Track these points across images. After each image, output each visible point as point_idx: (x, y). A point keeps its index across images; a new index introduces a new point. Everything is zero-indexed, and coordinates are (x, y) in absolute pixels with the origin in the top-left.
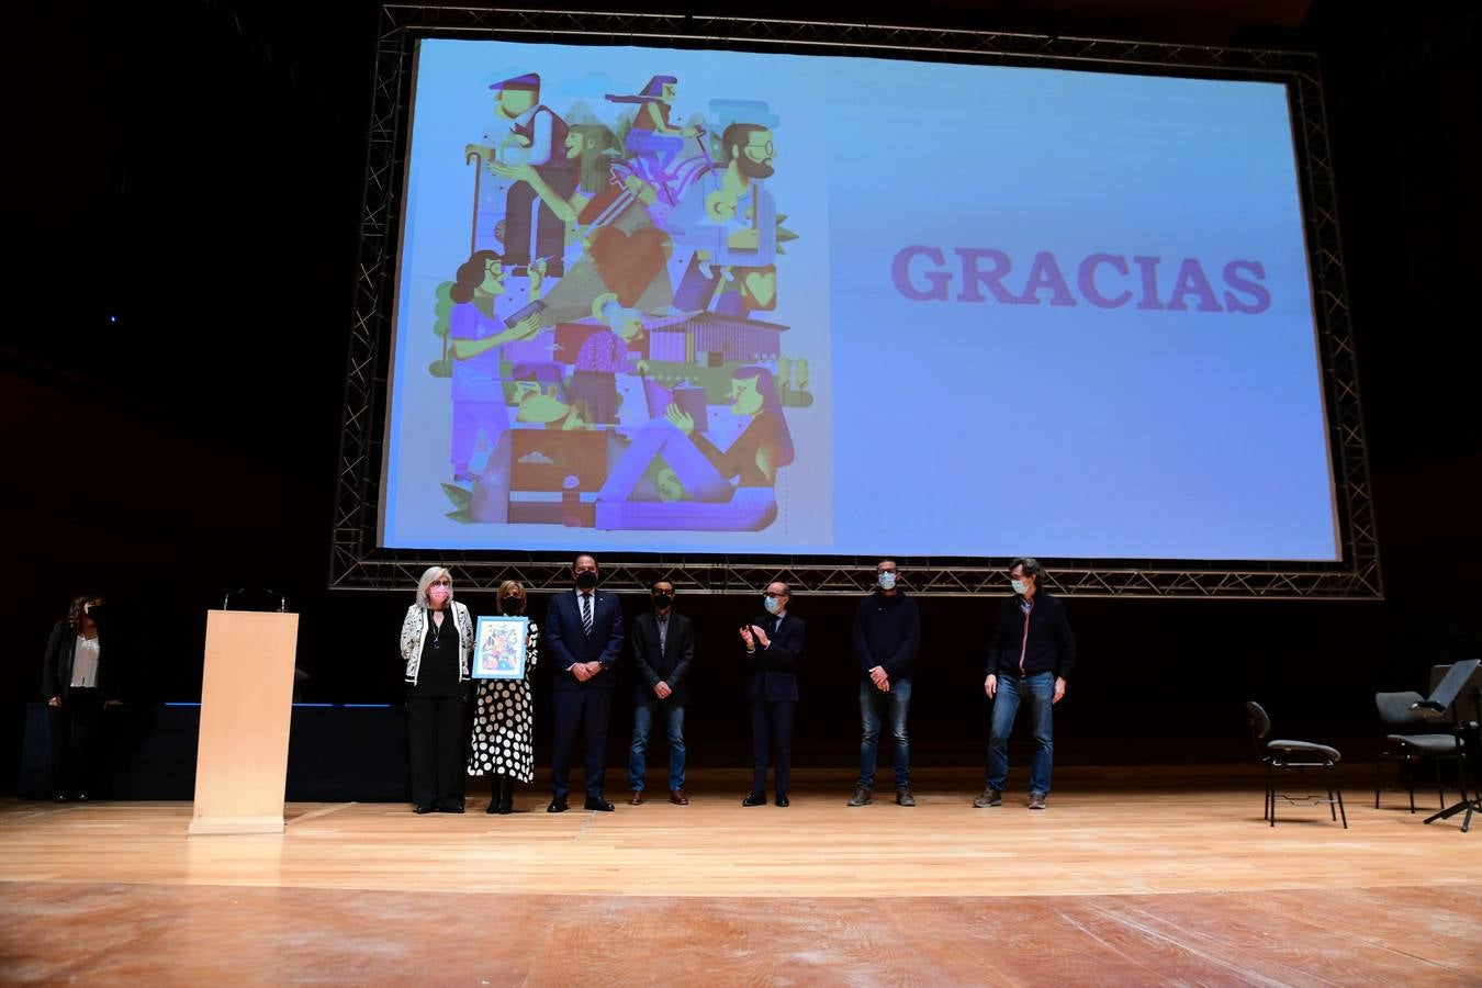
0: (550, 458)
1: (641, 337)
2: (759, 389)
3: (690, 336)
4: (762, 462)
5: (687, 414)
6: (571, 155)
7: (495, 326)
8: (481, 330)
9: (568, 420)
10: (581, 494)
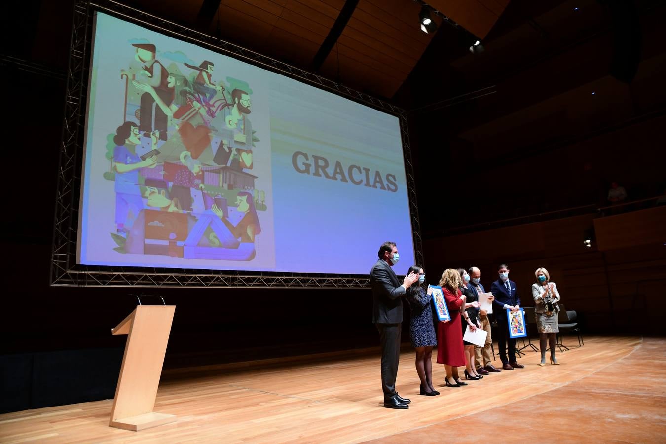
0: (163, 224)
1: (201, 173)
2: (247, 201)
3: (220, 175)
4: (249, 232)
5: (220, 209)
6: (170, 86)
7: (135, 159)
8: (129, 159)
9: (171, 207)
10: (177, 242)
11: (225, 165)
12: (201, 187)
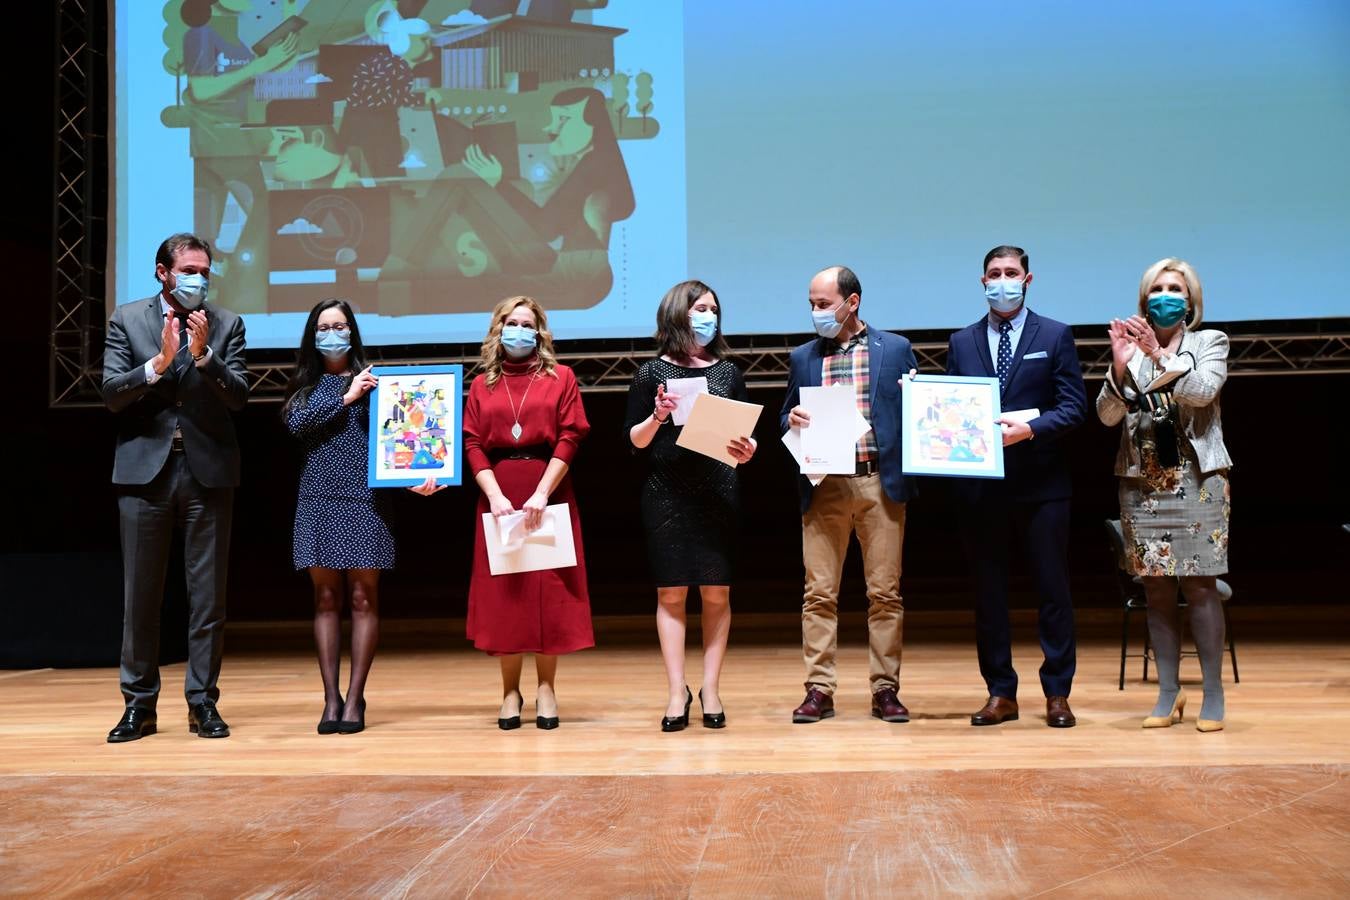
0: (319, 226)
1: (429, 57)
2: (588, 117)
3: (495, 52)
4: (591, 216)
5: (492, 157)
7: (240, 54)
8: (223, 61)
9: (340, 173)
10: (360, 270)
11: (508, 16)
12: (432, 100)
